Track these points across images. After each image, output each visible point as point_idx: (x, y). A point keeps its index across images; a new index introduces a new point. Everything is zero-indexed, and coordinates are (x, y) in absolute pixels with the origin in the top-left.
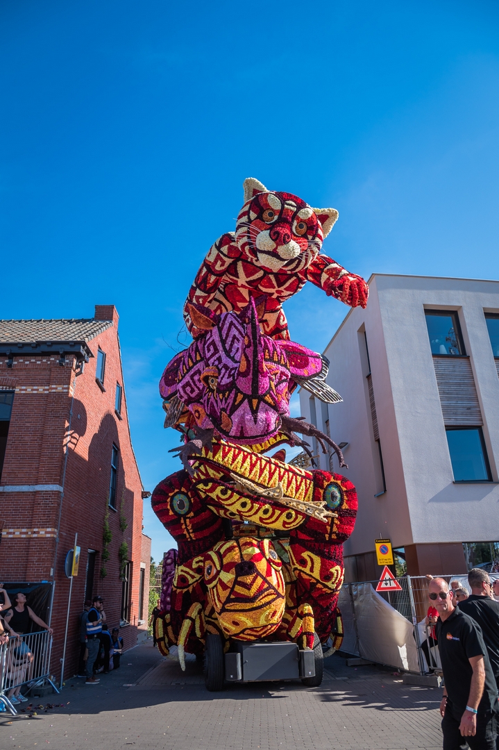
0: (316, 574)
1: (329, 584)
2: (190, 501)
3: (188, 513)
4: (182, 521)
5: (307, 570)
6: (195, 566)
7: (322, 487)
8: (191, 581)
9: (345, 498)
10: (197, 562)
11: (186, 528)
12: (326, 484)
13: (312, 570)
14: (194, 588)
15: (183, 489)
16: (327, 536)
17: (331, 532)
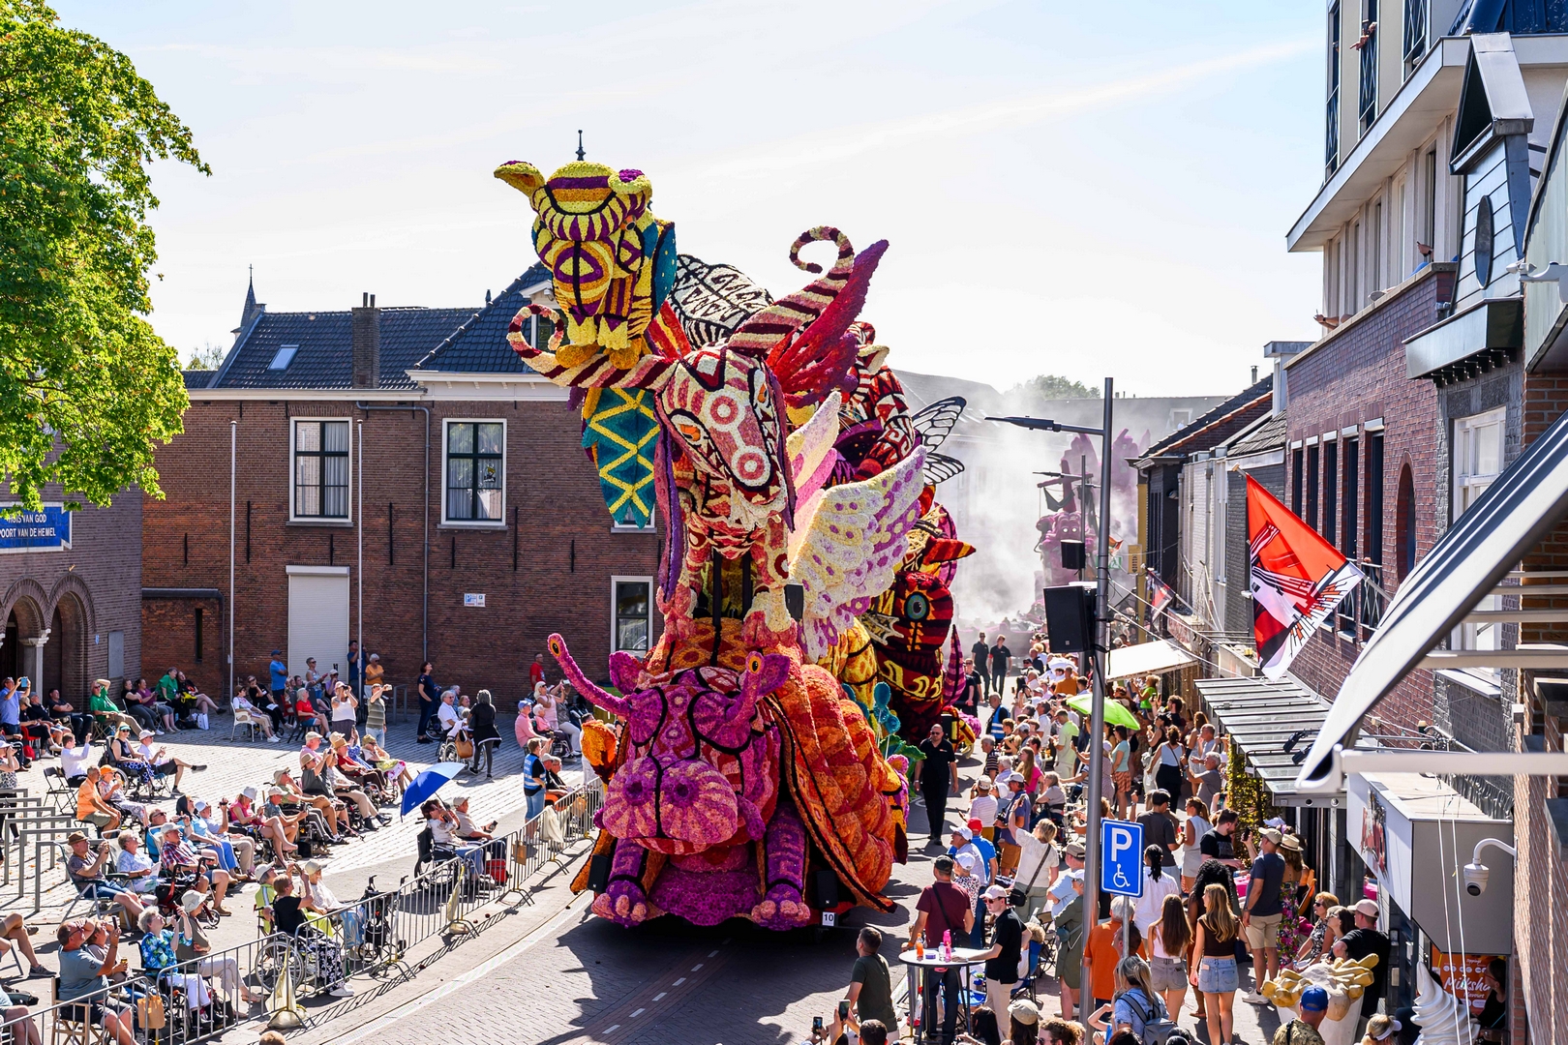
0: (900, 683)
1: (916, 693)
5: (890, 678)
7: (903, 598)
9: (932, 609)
12: (907, 594)
13: (894, 678)
16: (909, 647)
17: (914, 644)
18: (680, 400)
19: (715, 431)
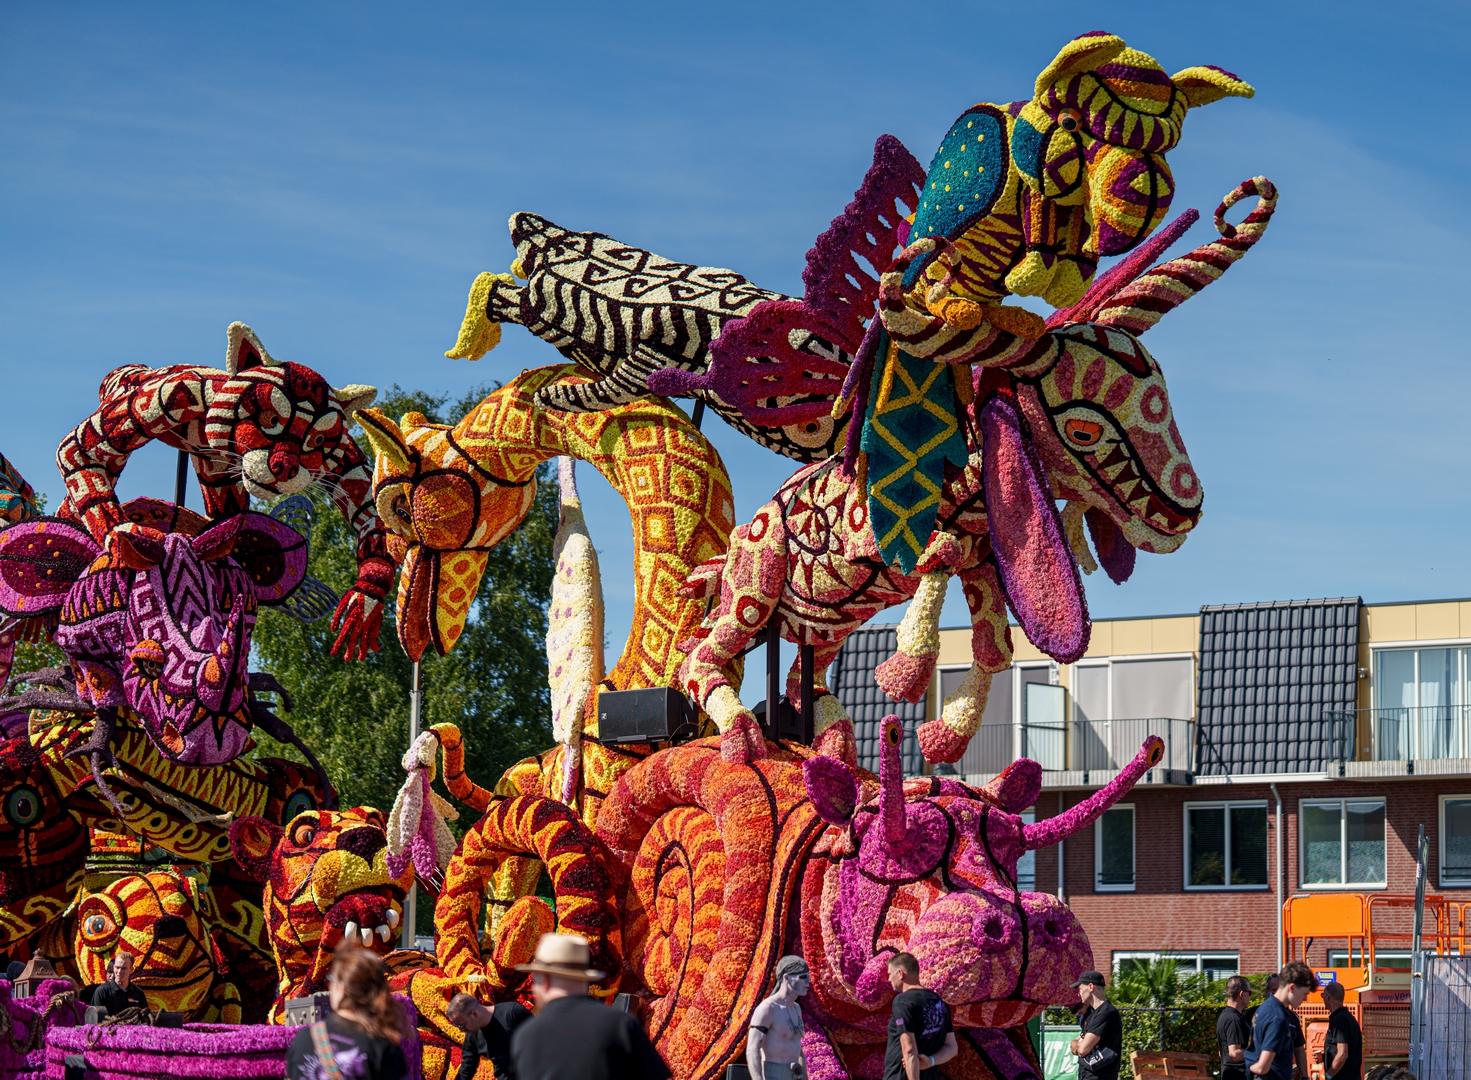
2: (40, 802)
3: (36, 821)
4: (22, 835)
5: (238, 930)
6: (28, 910)
8: (15, 935)
10: (34, 905)
11: (26, 847)
12: (289, 791)
14: (17, 948)
15: (30, 781)
18: (1086, 387)
19: (1139, 430)
